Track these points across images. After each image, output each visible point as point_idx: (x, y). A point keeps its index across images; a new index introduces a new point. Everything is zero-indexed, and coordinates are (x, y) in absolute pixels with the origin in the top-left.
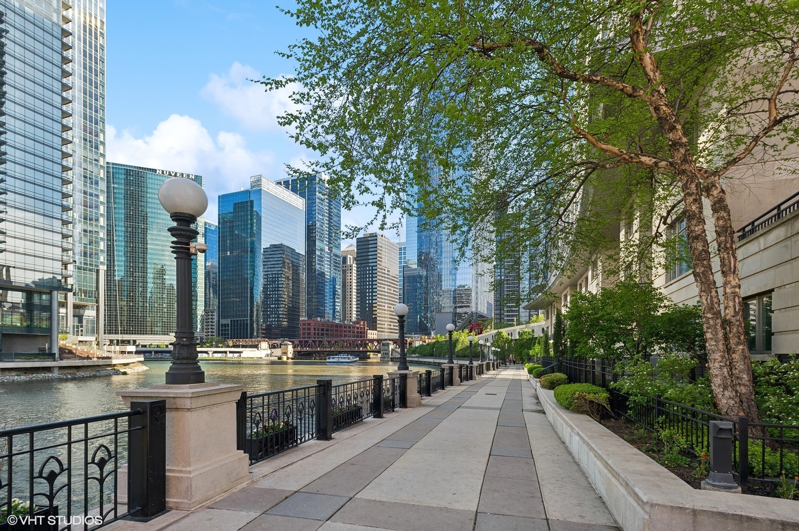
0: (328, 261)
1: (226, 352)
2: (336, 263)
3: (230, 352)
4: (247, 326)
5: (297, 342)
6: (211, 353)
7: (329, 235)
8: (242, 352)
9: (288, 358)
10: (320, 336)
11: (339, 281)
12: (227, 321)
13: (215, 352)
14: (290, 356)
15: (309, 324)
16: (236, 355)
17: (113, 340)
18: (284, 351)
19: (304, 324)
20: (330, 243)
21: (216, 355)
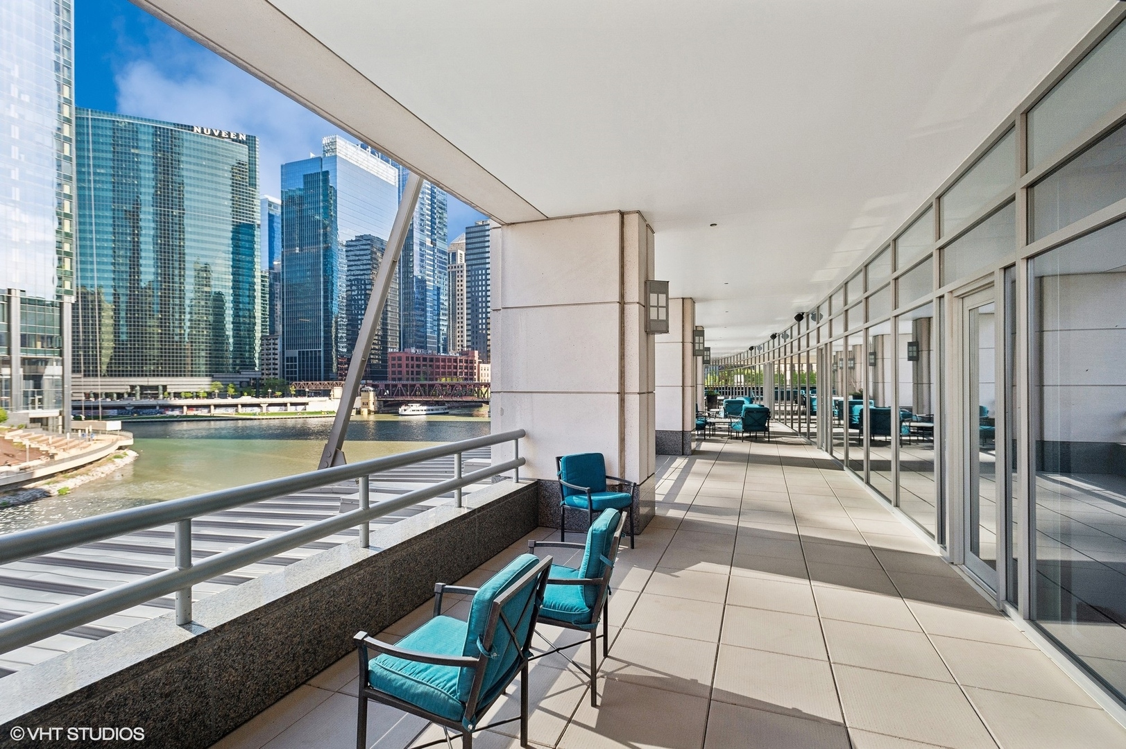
0: (430, 260)
1: (285, 405)
2: (440, 262)
3: (292, 404)
4: (320, 361)
5: (381, 384)
6: (264, 406)
7: (431, 221)
8: (307, 404)
9: (369, 412)
10: (415, 376)
11: (444, 290)
12: (295, 353)
13: (270, 405)
14: (372, 408)
15: (400, 359)
16: (300, 408)
17: (136, 386)
18: (365, 401)
19: (394, 359)
20: (433, 233)
21: (272, 409)
